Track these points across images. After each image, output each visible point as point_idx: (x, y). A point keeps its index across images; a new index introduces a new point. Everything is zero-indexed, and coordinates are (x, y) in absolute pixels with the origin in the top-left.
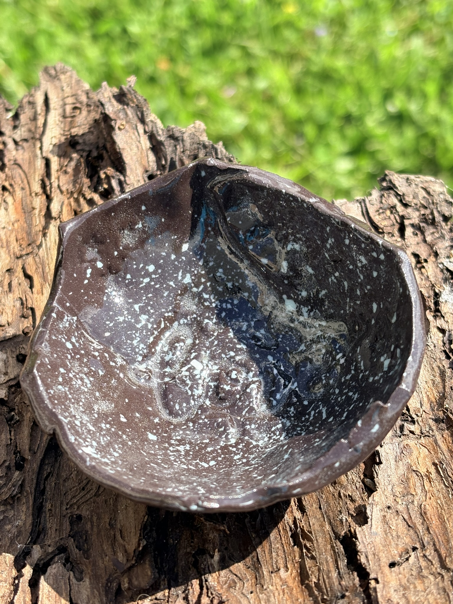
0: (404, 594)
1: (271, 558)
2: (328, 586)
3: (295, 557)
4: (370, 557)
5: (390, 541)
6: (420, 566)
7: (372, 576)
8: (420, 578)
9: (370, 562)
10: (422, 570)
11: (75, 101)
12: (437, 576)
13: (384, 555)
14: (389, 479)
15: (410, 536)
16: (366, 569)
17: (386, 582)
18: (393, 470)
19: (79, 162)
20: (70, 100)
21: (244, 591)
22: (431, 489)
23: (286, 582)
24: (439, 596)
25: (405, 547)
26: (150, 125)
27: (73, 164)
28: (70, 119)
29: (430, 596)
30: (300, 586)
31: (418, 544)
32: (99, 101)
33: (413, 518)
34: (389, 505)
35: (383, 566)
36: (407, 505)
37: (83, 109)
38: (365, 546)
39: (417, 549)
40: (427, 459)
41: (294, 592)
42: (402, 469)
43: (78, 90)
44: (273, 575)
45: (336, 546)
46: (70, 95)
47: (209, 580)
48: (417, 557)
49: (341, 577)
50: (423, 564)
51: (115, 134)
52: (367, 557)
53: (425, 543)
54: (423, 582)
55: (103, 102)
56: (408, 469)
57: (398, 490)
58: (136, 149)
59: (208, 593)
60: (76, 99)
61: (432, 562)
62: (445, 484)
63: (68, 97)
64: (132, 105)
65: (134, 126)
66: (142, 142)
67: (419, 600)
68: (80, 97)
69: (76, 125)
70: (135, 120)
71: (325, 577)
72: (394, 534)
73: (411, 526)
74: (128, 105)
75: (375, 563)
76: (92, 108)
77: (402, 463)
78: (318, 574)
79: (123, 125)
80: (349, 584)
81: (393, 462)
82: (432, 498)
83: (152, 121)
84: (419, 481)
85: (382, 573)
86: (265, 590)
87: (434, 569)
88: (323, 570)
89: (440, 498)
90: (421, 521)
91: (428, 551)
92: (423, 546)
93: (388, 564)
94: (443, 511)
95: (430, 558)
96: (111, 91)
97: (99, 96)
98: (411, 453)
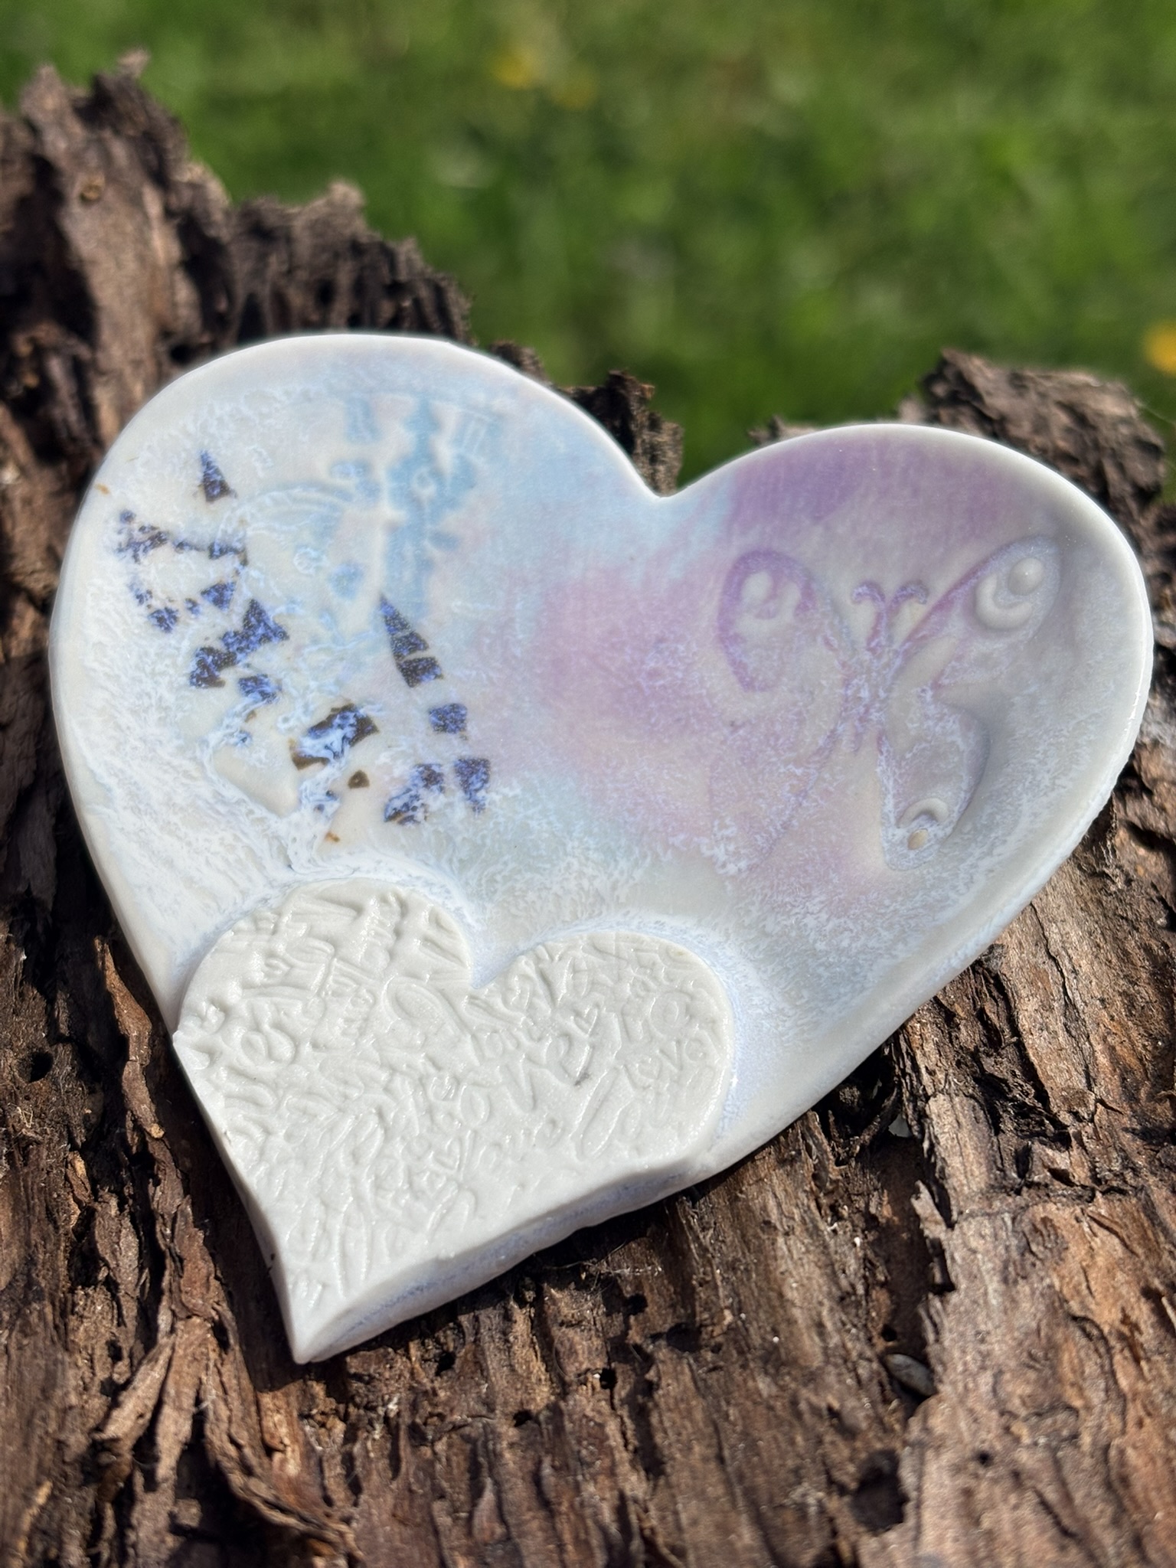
14: (983, 1348)
18: (997, 1316)
22: (1141, 1386)
26: (186, 193)
33: (1078, 1501)
34: (986, 1447)
36: (1054, 1451)
40: (1120, 1277)
42: (1030, 1311)
51: (69, 216)
55: (40, 124)
56: (1052, 1310)
57: (1018, 1390)
58: (134, 265)
64: (131, 131)
65: (130, 192)
66: (155, 243)
73: (1072, 1529)
74: (116, 131)
77: (1027, 1289)
79: (97, 188)
81: (994, 1285)
82: (1147, 1421)
83: (194, 186)
84: (1094, 1357)
90: (1110, 1511)
96: (66, 94)
98: (1060, 1251)
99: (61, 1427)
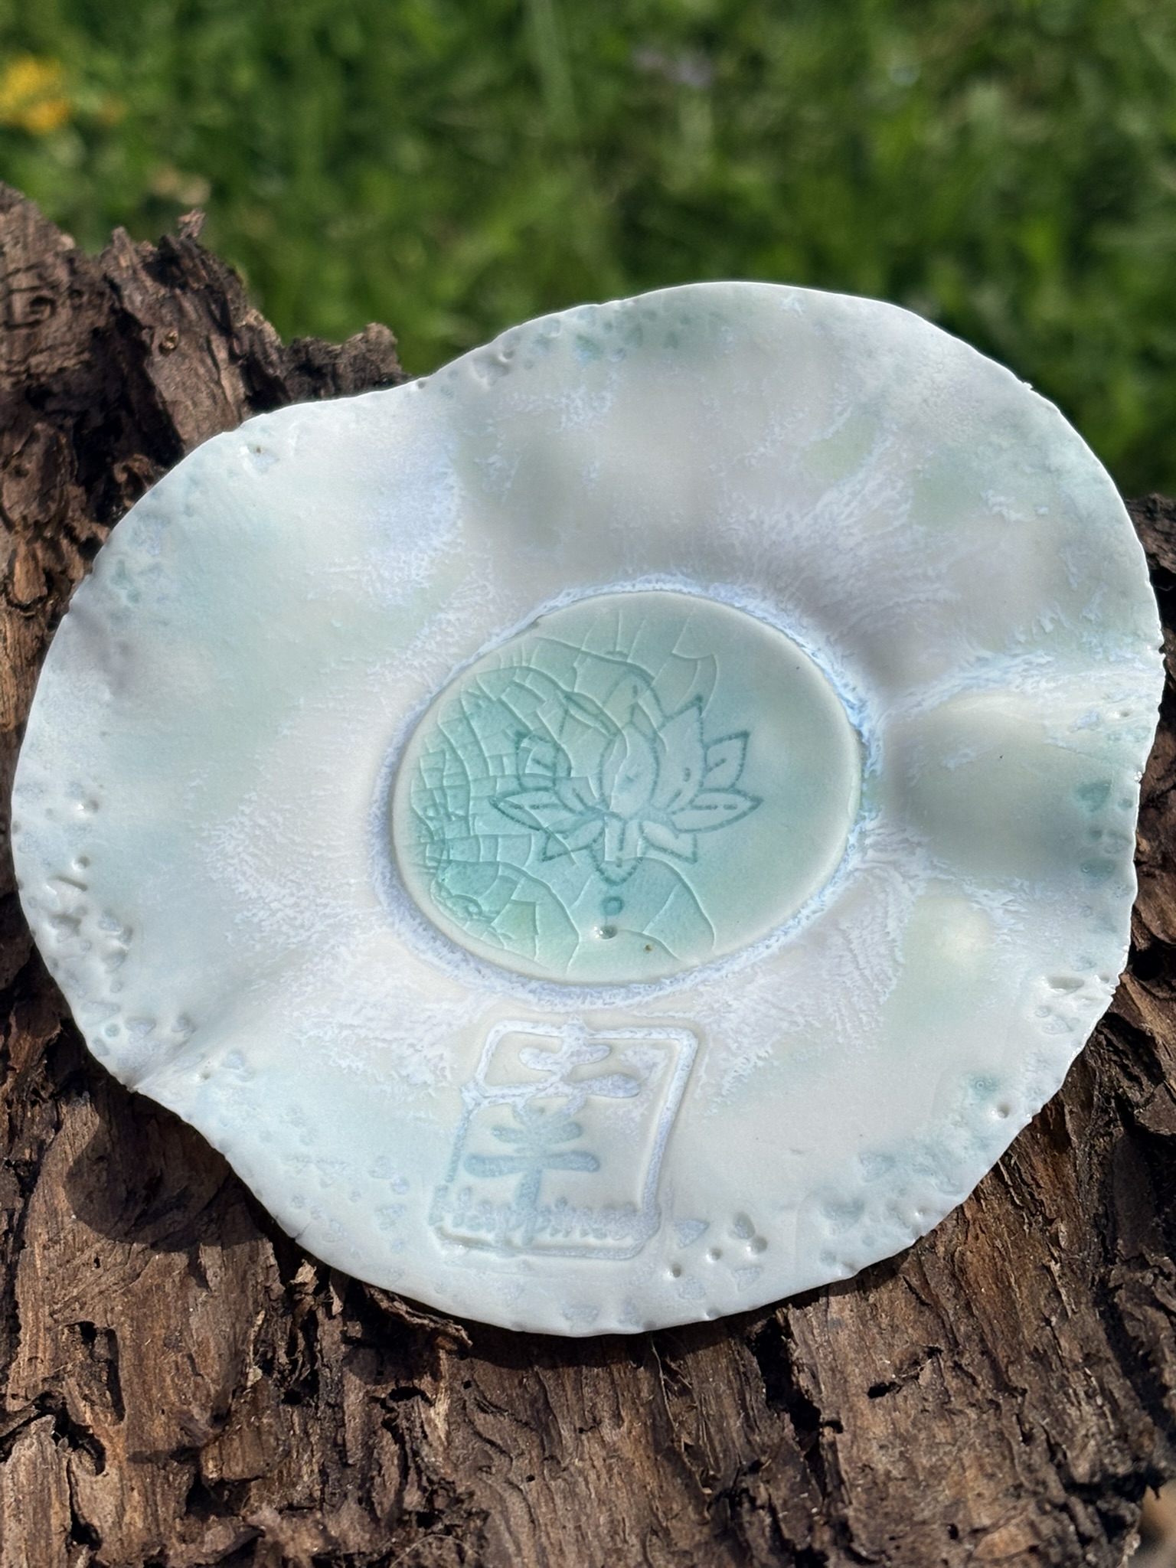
0: (901, 1453)
1: (581, 1399)
2: (718, 1449)
3: (639, 1392)
4: (822, 1376)
5: (874, 1338)
6: (946, 1389)
7: (826, 1416)
8: (943, 1416)
9: (823, 1387)
10: (949, 1396)
11: (36, 283)
12: (986, 1406)
13: (857, 1370)
15: (924, 1325)
16: (811, 1402)
17: (860, 1428)
19: (54, 440)
20: (23, 281)
21: (511, 1475)
22: (979, 1215)
23: (615, 1451)
24: (987, 1451)
25: (911, 1349)
26: (246, 337)
27: (37, 449)
28: (24, 332)
29: (966, 1452)
30: (652, 1455)
31: (942, 1341)
32: (106, 278)
33: (932, 1285)
35: (854, 1395)
36: (918, 1257)
37: (59, 303)
38: (810, 1352)
39: (940, 1351)
41: (637, 1470)
43: (45, 251)
44: (584, 1437)
45: (742, 1359)
46: (22, 265)
47: (423, 1454)
48: (938, 1371)
49: (750, 1427)
50: (953, 1384)
51: (152, 364)
52: (814, 1376)
53: (958, 1337)
54: (952, 1424)
55: (117, 281)
58: (207, 403)
59: (420, 1480)
60: (40, 277)
61: (974, 1379)
62: (1013, 1203)
63: (17, 271)
64: (196, 286)
65: (201, 340)
66: (225, 383)
67: (940, 1463)
68: (50, 271)
69: (43, 345)
70: (204, 327)
71: (712, 1430)
72: (885, 1321)
73: (927, 1301)
74: (184, 287)
75: (834, 1389)
76: (85, 298)
78: (695, 1425)
79: (172, 339)
80: (772, 1439)
82: (981, 1236)
83: (250, 328)
85: (851, 1409)
86: (565, 1469)
87: (978, 1395)
88: (708, 1414)
89: (1000, 1236)
90: (952, 1290)
91: (967, 1355)
92: (954, 1345)
93: (867, 1390)
94: (1007, 1264)
95: (971, 1370)
96: (137, 252)
97: (104, 265)
99: (267, 1279)
